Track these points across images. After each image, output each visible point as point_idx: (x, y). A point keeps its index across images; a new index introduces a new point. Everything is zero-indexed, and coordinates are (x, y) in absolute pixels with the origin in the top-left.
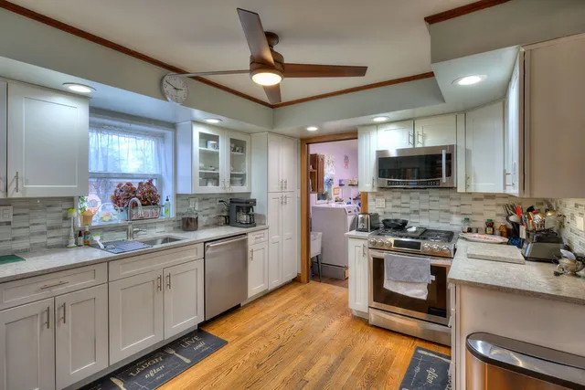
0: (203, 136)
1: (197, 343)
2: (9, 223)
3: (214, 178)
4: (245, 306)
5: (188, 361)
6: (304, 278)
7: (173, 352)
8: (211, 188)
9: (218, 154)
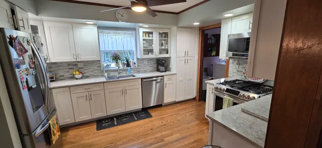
0: (143, 32)
1: (143, 114)
2: (83, 68)
3: (151, 51)
4: (164, 106)
5: (136, 119)
6: (198, 99)
7: (134, 115)
8: (150, 56)
9: (153, 40)
